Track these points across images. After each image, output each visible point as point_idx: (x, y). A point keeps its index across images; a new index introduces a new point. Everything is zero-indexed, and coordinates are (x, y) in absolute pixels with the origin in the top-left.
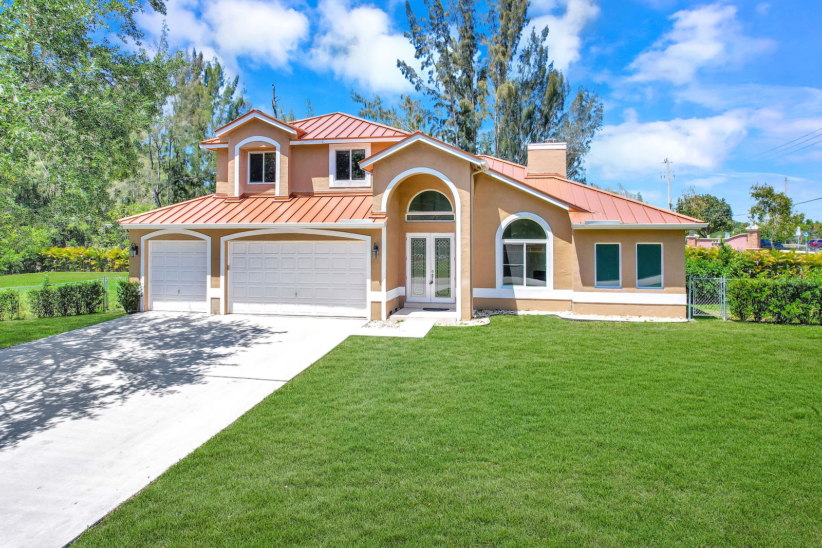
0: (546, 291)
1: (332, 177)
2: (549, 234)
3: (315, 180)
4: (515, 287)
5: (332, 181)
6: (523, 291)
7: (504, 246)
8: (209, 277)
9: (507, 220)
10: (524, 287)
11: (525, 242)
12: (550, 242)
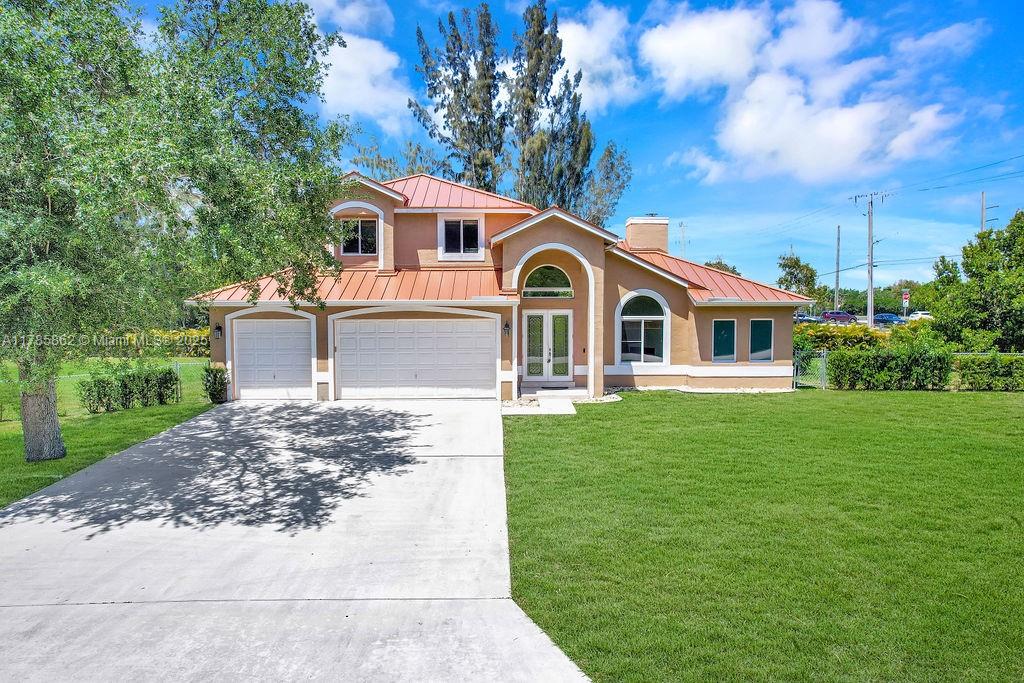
0: (664, 366)
1: (441, 249)
2: (667, 310)
3: (422, 253)
4: (633, 363)
5: (441, 254)
6: (641, 367)
7: (623, 322)
8: (314, 361)
9: (626, 296)
10: (642, 363)
11: (643, 318)
12: (667, 318)
